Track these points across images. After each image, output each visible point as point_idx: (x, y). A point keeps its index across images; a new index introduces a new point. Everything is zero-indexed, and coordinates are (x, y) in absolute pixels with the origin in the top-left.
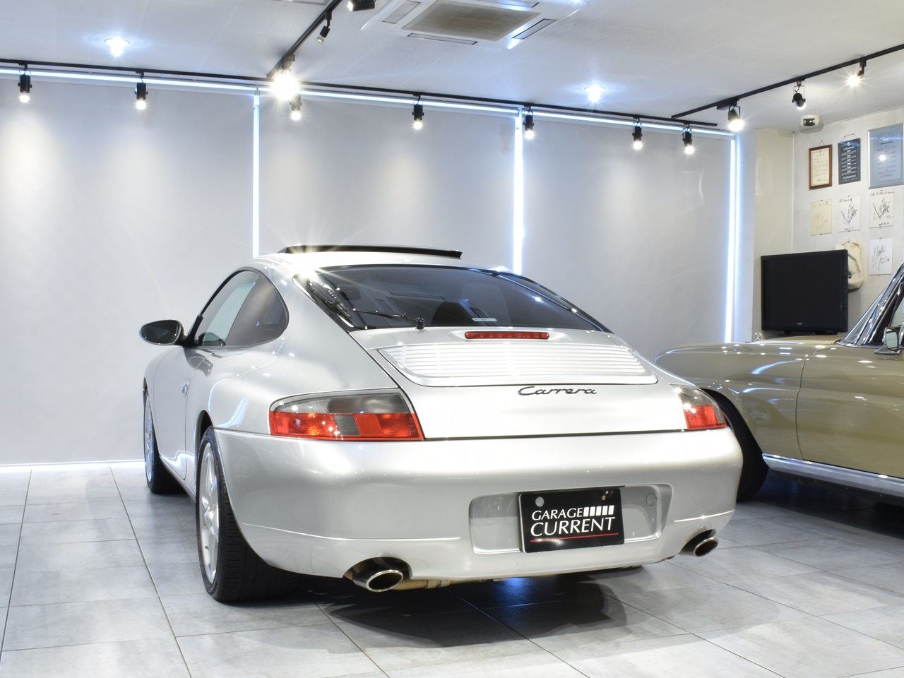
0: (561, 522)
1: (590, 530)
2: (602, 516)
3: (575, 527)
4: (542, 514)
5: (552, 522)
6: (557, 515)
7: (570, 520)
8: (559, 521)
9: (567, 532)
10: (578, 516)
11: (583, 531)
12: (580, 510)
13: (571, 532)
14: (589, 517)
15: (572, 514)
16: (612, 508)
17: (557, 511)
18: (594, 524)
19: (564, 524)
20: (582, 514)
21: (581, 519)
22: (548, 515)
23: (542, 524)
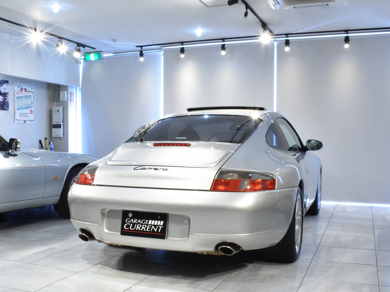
0: (138, 225)
1: (150, 230)
2: (157, 225)
3: (144, 228)
4: (130, 220)
5: (134, 224)
6: (137, 222)
7: (142, 225)
8: (137, 224)
9: (140, 229)
10: (146, 223)
11: (147, 230)
12: (147, 221)
13: (142, 230)
14: (151, 225)
15: (143, 222)
16: (162, 222)
17: (137, 220)
18: (153, 228)
19: (139, 226)
20: (148, 223)
21: (147, 225)
22: (133, 221)
23: (130, 224)
